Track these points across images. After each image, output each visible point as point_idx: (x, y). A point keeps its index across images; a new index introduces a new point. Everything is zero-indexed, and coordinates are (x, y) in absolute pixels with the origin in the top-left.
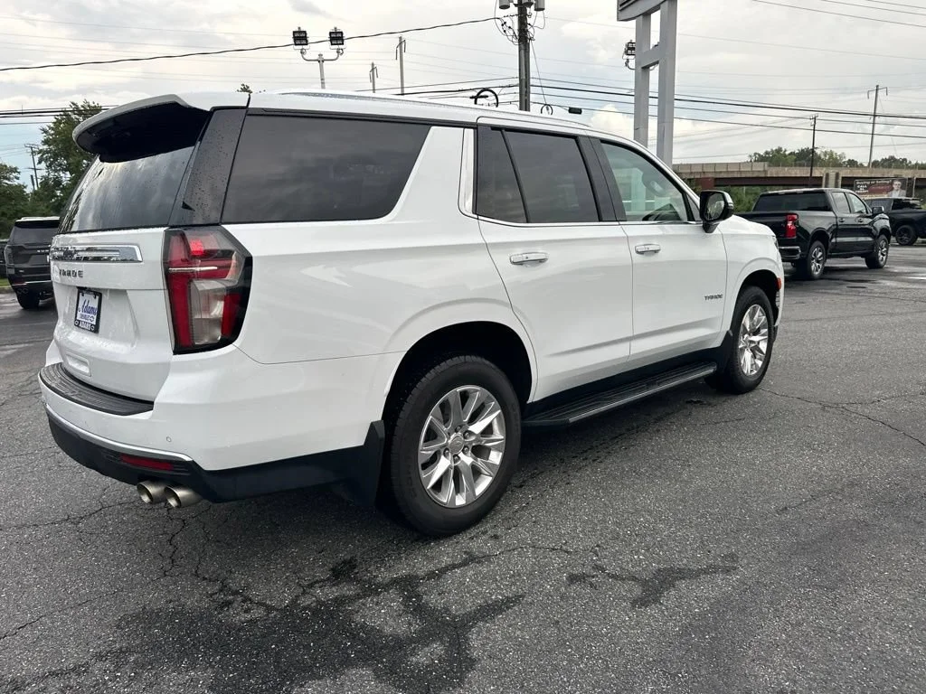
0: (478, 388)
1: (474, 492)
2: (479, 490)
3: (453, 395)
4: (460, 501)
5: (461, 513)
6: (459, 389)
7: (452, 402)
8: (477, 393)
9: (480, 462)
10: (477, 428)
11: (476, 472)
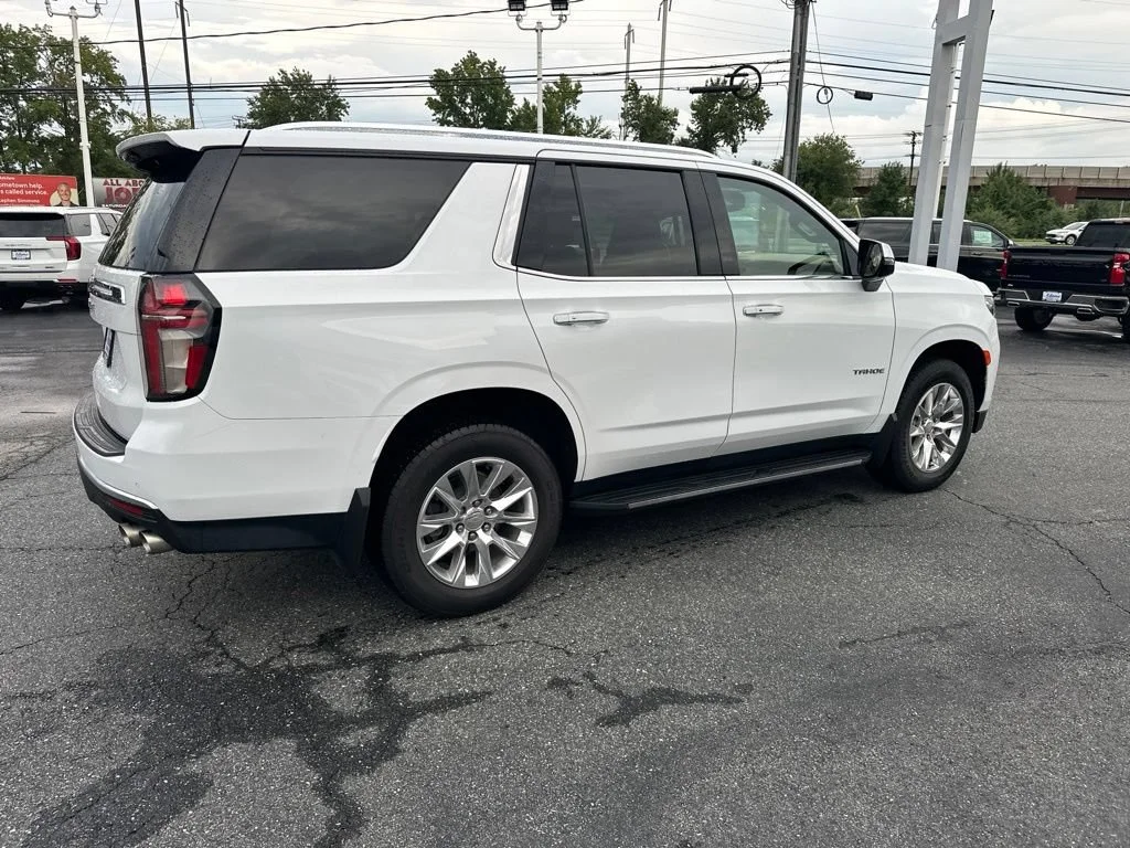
0: (503, 461)
1: (491, 575)
2: (497, 574)
3: (467, 467)
4: (472, 581)
5: (469, 594)
6: (474, 461)
7: (465, 474)
8: (502, 466)
9: (502, 542)
10: (501, 504)
11: (496, 553)
